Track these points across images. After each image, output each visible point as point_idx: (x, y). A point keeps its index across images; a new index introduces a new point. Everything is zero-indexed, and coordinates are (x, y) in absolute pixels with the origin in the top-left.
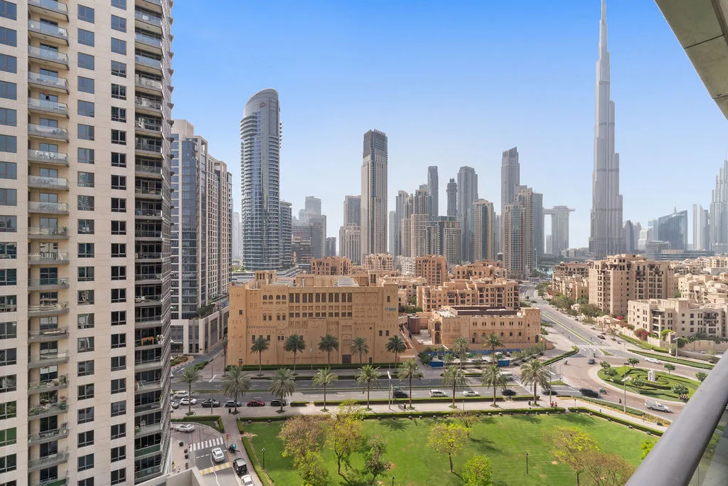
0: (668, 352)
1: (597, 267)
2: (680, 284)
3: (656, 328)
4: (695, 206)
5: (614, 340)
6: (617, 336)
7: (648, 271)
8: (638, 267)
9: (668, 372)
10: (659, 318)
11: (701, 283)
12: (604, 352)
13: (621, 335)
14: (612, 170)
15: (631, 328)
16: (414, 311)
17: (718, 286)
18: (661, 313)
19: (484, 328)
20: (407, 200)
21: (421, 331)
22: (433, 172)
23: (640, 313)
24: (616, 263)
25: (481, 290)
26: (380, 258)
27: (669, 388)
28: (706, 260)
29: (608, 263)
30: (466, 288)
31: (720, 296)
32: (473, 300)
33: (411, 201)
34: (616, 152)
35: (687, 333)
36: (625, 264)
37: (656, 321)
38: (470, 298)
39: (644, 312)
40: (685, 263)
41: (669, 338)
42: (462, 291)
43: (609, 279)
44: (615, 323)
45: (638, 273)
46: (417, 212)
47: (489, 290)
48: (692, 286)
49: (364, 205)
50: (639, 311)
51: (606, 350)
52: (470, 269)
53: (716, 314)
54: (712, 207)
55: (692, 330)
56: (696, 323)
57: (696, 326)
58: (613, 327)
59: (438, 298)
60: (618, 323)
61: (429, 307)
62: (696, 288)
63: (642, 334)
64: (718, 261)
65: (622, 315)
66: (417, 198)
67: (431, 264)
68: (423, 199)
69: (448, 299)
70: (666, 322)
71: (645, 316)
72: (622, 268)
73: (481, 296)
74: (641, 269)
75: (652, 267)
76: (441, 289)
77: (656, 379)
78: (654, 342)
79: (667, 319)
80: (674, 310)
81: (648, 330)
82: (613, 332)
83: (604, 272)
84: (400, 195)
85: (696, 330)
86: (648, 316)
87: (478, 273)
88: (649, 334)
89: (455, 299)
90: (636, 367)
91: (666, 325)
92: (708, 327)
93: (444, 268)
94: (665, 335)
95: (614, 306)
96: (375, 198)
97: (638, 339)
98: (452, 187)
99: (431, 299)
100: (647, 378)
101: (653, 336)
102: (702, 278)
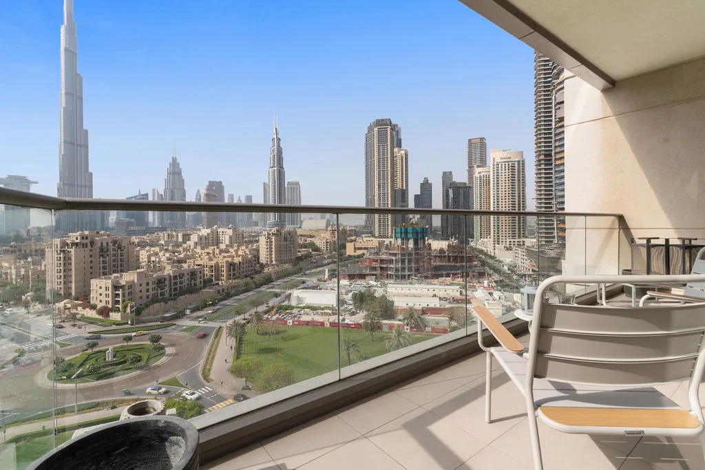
0: (128, 323)
1: (56, 246)
2: (141, 256)
3: (117, 302)
4: (154, 190)
5: (74, 325)
6: (80, 320)
7: (111, 246)
8: (102, 244)
9: (126, 344)
10: (120, 292)
11: (156, 254)
12: (60, 344)
13: (83, 318)
14: (81, 146)
15: (93, 307)
17: (167, 255)
18: (122, 287)
23: (103, 291)
24: (78, 241)
27: (125, 362)
28: (161, 234)
29: (69, 242)
31: (168, 264)
34: (84, 128)
35: (144, 301)
36: (88, 241)
37: (117, 295)
39: (107, 289)
40: (146, 238)
41: (128, 310)
43: (69, 259)
44: (76, 307)
45: (102, 249)
48: (149, 257)
50: (100, 289)
51: (64, 340)
53: (165, 279)
54: (165, 192)
55: (148, 297)
56: (151, 290)
57: (151, 293)
58: (74, 311)
60: (80, 305)
62: (153, 259)
63: (105, 312)
64: (169, 235)
65: (84, 297)
70: (127, 294)
71: (108, 292)
72: (84, 246)
74: (105, 245)
75: (115, 242)
77: (114, 357)
78: (115, 316)
79: (127, 292)
80: (133, 281)
81: (110, 306)
82: (74, 316)
83: (64, 251)
85: (150, 297)
86: (110, 292)
88: (111, 310)
90: (96, 349)
91: (127, 297)
92: (159, 291)
94: (125, 307)
95: (76, 288)
97: (101, 317)
100: (105, 359)
101: (115, 311)
102: (157, 249)
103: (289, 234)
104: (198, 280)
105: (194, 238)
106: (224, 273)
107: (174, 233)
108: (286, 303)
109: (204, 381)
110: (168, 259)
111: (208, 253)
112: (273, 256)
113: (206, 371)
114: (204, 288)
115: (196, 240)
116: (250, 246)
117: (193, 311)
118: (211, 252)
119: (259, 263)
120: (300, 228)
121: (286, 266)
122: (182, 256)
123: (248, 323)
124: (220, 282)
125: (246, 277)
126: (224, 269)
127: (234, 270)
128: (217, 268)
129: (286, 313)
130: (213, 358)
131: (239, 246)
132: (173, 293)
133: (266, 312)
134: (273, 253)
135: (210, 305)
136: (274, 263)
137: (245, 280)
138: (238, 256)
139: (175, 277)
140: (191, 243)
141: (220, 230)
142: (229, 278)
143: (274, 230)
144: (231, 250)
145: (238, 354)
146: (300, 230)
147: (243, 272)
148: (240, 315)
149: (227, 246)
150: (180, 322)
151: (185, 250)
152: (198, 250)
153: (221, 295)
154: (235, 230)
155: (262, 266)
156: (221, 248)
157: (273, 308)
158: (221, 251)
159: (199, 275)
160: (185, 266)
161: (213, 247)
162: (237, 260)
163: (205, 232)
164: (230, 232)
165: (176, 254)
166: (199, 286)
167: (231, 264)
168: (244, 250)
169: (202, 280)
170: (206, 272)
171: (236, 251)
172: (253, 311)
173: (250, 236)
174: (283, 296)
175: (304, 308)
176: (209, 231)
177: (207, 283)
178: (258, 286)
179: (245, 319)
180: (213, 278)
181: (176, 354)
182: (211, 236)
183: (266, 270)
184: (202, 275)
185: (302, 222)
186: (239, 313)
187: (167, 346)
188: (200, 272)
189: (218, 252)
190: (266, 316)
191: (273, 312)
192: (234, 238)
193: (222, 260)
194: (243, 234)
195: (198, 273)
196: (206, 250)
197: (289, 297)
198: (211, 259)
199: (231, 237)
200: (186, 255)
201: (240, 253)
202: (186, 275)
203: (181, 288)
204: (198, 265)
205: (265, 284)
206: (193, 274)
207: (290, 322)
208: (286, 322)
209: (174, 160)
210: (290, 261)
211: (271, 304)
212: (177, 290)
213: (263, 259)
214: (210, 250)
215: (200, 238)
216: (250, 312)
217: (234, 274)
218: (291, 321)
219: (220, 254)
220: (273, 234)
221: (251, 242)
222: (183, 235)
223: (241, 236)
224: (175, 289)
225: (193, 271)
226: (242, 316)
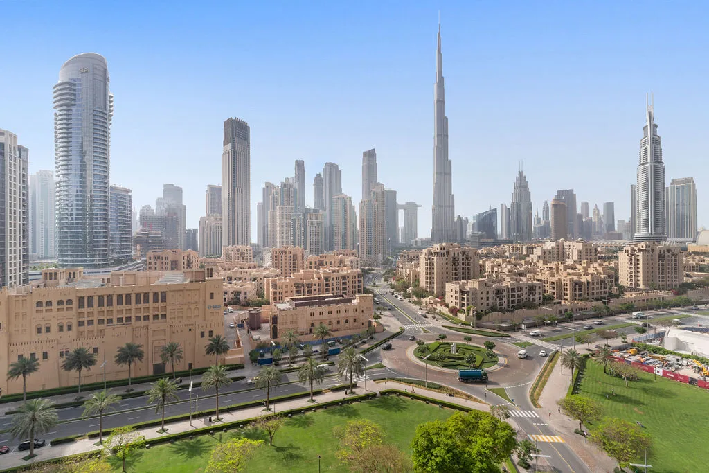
0: (470, 325)
1: (425, 254)
2: (487, 267)
3: (463, 305)
4: (502, 205)
5: (434, 318)
6: (438, 314)
7: (461, 256)
8: (454, 254)
9: (466, 343)
10: (465, 297)
11: (499, 265)
12: (424, 330)
13: (440, 314)
14: (446, 174)
15: (447, 306)
16: (259, 304)
17: (509, 267)
18: (467, 292)
19: (321, 317)
20: (273, 191)
21: (262, 325)
22: (300, 166)
23: (453, 293)
24: (438, 251)
25: (327, 279)
26: (238, 250)
27: (464, 359)
28: (506, 246)
29: (433, 251)
30: (314, 278)
31: (508, 276)
32: (320, 290)
33: (277, 193)
34: (449, 159)
35: (485, 308)
36: (444, 251)
37: (463, 299)
38: (317, 287)
39: (456, 292)
40: (494, 249)
41: (471, 314)
42: (308, 281)
43: (433, 265)
44: (436, 303)
45: (454, 259)
46: (282, 204)
47: (335, 279)
48: (492, 268)
49: (225, 195)
50: (452, 289)
51: (426, 328)
52: (322, 259)
53: (503, 290)
54: (512, 205)
55: (488, 304)
56: (490, 299)
57: (490, 301)
58: (435, 306)
59: (284, 289)
60: (438, 302)
61: (275, 299)
62: (496, 269)
63: (454, 311)
64: (513, 247)
65: (441, 296)
66: (282, 190)
67: (288, 255)
68: (289, 191)
69: (295, 289)
70: (470, 300)
71: (456, 295)
72: (442, 255)
73: (327, 285)
74: (456, 255)
75: (464, 253)
76: (288, 280)
77: (457, 351)
78: (462, 317)
79: (470, 297)
80: (476, 288)
81: (458, 307)
82: (434, 311)
83: (429, 259)
84: (267, 187)
85: (490, 304)
86: (458, 295)
87: (329, 263)
88: (458, 310)
89: (302, 289)
90: (445, 341)
91: (471, 302)
92: (498, 301)
93: (300, 258)
94: (469, 310)
95: (437, 288)
96: (236, 188)
97: (451, 315)
98: (318, 181)
99: (278, 291)
100: (450, 352)
101: (462, 312)
102: (500, 261)
103: (669, 251)
104: (537, 296)
105: (537, 251)
106: (568, 292)
107: (519, 246)
108: (656, 343)
109: (532, 404)
110: (509, 271)
111: (551, 268)
112: (641, 278)
113: (535, 394)
114: (543, 305)
115: (539, 253)
116: (607, 263)
117: (530, 326)
118: (554, 267)
119: (617, 285)
120: (694, 242)
121: (662, 294)
122: (522, 269)
123: (593, 355)
124: (563, 302)
125: (597, 299)
126: (568, 287)
127: (580, 290)
128: (559, 285)
129: (654, 358)
130: (544, 382)
131: (589, 263)
132: (511, 305)
133: (621, 349)
134: (641, 274)
135: (548, 324)
136: (641, 287)
137: (595, 303)
138: (586, 274)
139: (513, 290)
140: (534, 257)
141: (567, 244)
142: (574, 297)
143: (642, 245)
144: (578, 266)
145: (575, 388)
146: (693, 244)
147: (593, 294)
148: (582, 343)
149: (575, 261)
150: (514, 335)
151: (527, 263)
152: (540, 264)
153: (563, 315)
154: (585, 243)
155: (622, 290)
156: (567, 263)
157: (632, 345)
158: (566, 267)
159: (537, 291)
160: (524, 279)
161: (557, 262)
162: (584, 279)
163: (549, 245)
164: (579, 246)
165: (518, 266)
166: (537, 302)
167: (576, 284)
168: (595, 268)
169: (541, 296)
170: (547, 289)
171: (586, 269)
172: (602, 343)
173: (609, 251)
174: (651, 333)
175: (688, 357)
176: (553, 244)
177: (547, 300)
178: (613, 314)
179: (589, 350)
180: (555, 296)
181: (507, 366)
182: (555, 250)
183: (627, 295)
184: (541, 291)
185: (698, 233)
186: (580, 341)
187: (500, 356)
188: (540, 287)
189: (562, 268)
190: (621, 353)
191: (632, 351)
192: (584, 254)
193: (566, 277)
194: (596, 250)
195: (537, 288)
196: (549, 265)
197: (661, 336)
198: (552, 275)
199: (580, 252)
200: (527, 268)
201: (591, 270)
202: (524, 289)
203: (519, 301)
204: (538, 280)
205: (625, 313)
206: (531, 289)
207: (659, 371)
208: (651, 370)
209: (521, 174)
210: (670, 288)
211: (630, 339)
212: (514, 303)
213: (624, 280)
214: (553, 264)
215: (544, 252)
216: (597, 343)
217: (580, 295)
218: (661, 370)
219: (565, 270)
220: (640, 250)
221: (609, 258)
222: (528, 248)
223: (593, 251)
224: (513, 302)
225: (531, 285)
226: (586, 346)
